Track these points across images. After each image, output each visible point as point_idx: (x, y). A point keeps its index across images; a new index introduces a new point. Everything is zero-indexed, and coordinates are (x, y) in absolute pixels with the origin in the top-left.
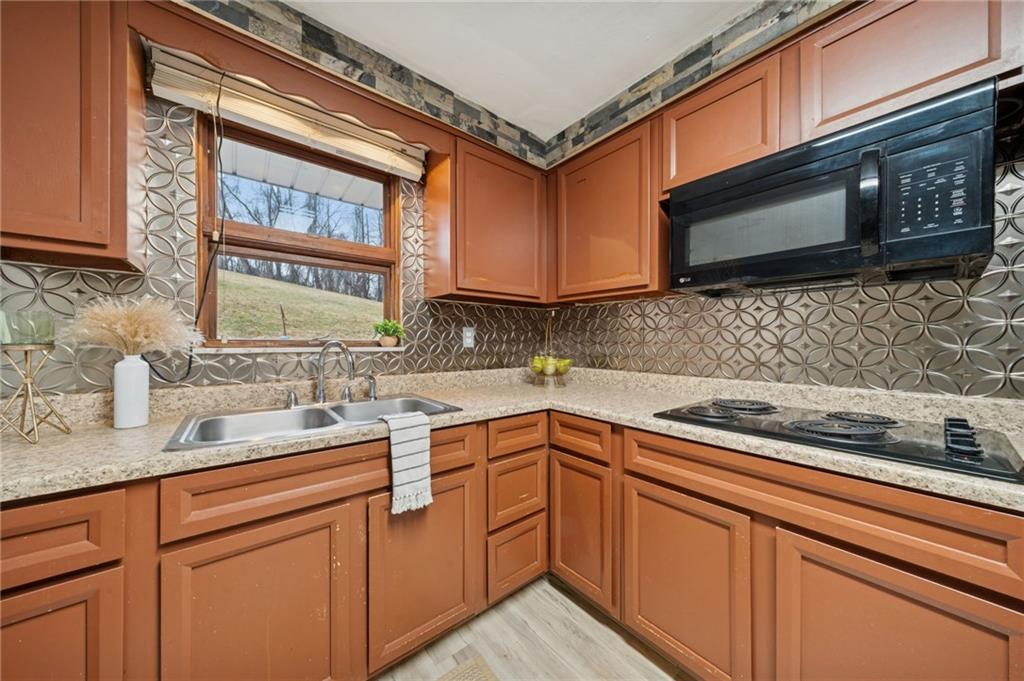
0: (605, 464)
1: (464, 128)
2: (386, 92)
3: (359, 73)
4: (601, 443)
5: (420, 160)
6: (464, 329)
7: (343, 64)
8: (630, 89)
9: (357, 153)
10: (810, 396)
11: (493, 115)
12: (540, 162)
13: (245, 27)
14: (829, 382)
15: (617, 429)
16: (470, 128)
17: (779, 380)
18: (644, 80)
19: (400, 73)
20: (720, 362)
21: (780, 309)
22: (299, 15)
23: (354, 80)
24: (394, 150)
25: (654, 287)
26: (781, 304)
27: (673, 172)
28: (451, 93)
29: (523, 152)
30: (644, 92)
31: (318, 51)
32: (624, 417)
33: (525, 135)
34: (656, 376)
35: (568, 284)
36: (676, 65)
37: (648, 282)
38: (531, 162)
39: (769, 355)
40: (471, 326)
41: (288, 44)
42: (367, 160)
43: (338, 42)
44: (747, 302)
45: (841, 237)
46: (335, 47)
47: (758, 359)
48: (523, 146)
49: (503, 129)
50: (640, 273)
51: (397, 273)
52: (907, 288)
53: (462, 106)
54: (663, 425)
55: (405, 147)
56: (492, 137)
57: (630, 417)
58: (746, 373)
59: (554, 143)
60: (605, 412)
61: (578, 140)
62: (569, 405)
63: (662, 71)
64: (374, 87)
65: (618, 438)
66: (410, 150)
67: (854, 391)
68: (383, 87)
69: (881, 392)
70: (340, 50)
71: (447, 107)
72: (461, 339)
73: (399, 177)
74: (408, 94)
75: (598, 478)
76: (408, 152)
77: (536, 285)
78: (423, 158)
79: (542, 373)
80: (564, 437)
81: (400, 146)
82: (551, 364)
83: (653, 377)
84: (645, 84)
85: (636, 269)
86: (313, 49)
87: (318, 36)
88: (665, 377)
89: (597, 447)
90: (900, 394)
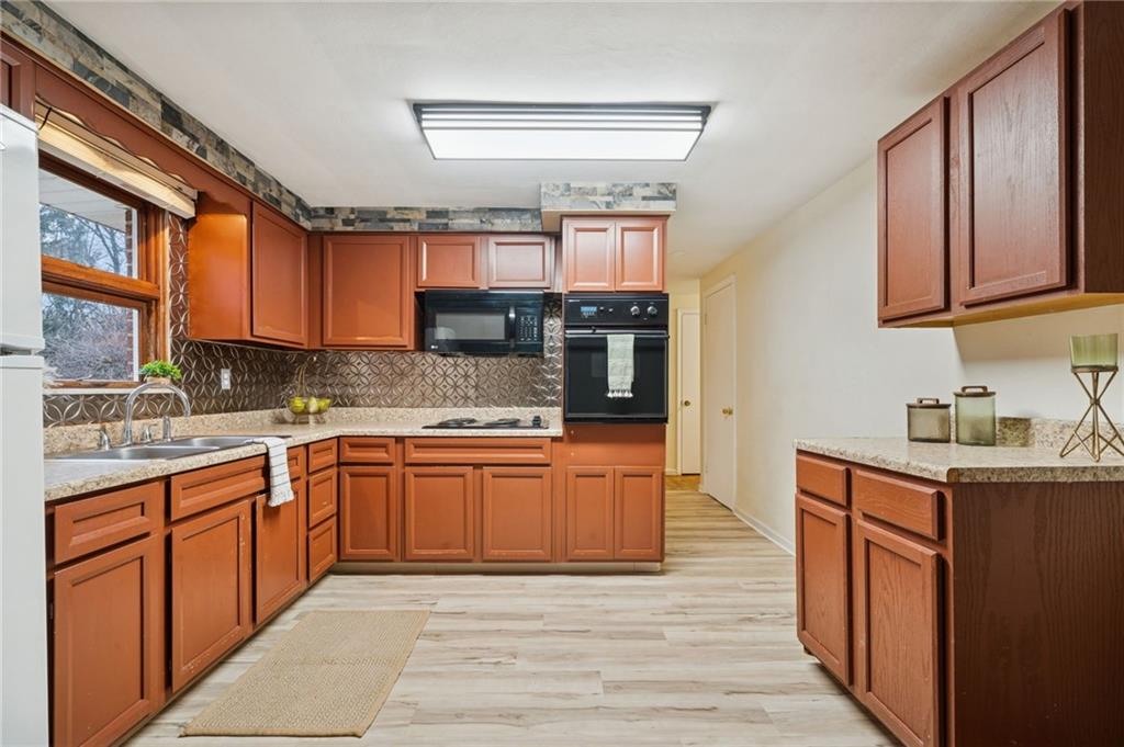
0: (390, 464)
1: (261, 196)
2: (213, 163)
3: (196, 146)
4: (387, 452)
5: (193, 200)
6: (222, 371)
7: (186, 138)
8: (396, 209)
9: (137, 186)
10: (491, 413)
11: (279, 184)
12: (307, 225)
13: (127, 105)
14: (498, 406)
15: (400, 440)
16: (264, 195)
17: (476, 406)
18: (406, 208)
19: (222, 146)
20: (445, 397)
21: (477, 365)
22: (160, 95)
23: (193, 153)
24: (172, 188)
25: (412, 348)
26: (477, 362)
27: (424, 277)
28: (252, 164)
29: (297, 216)
30: (405, 217)
31: (171, 127)
32: (406, 431)
33: (299, 200)
34: (402, 410)
35: (334, 335)
36: (428, 212)
37: (406, 343)
38: (301, 224)
39: (471, 393)
40: (227, 367)
41: (152, 121)
42: (149, 195)
43: (183, 119)
44: (460, 360)
45: (503, 337)
46: (181, 123)
47: (466, 394)
48: (298, 211)
49: (286, 197)
50: (401, 336)
51: (162, 310)
52: (525, 360)
53: (259, 175)
54: (430, 432)
55: (182, 186)
56: (278, 203)
57: (409, 430)
58: (461, 403)
59: (322, 212)
60: (391, 431)
61: (346, 222)
62: (360, 430)
63: (418, 209)
64: (205, 158)
65: (400, 446)
66: (186, 189)
67: (506, 409)
68: (212, 160)
69: (516, 408)
70: (186, 127)
71: (250, 177)
72: (219, 380)
73: (164, 210)
74: (226, 164)
75: (386, 475)
76: (184, 191)
77: (303, 332)
78: (196, 198)
79: (306, 412)
80: (350, 454)
81: (177, 184)
82: (314, 404)
83: (401, 411)
84: (407, 212)
85: (398, 333)
86: (169, 126)
87: (172, 115)
88: (410, 410)
89: (385, 455)
90: (523, 409)
